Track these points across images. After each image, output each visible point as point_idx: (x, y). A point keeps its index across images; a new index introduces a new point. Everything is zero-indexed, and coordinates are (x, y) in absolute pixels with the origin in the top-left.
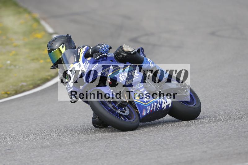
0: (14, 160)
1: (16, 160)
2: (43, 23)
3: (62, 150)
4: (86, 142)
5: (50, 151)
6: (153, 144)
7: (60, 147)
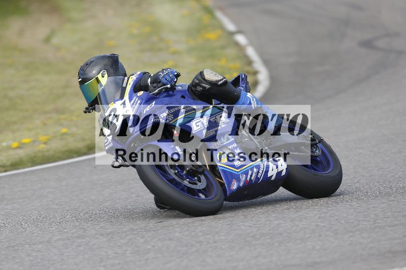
0: (170, 239)
1: (172, 240)
2: (219, 15)
3: (247, 224)
4: (287, 211)
5: (228, 225)
6: (396, 214)
7: (245, 218)
